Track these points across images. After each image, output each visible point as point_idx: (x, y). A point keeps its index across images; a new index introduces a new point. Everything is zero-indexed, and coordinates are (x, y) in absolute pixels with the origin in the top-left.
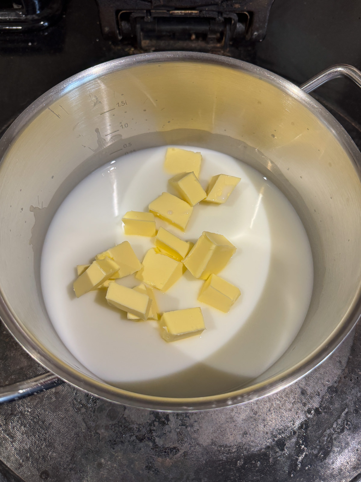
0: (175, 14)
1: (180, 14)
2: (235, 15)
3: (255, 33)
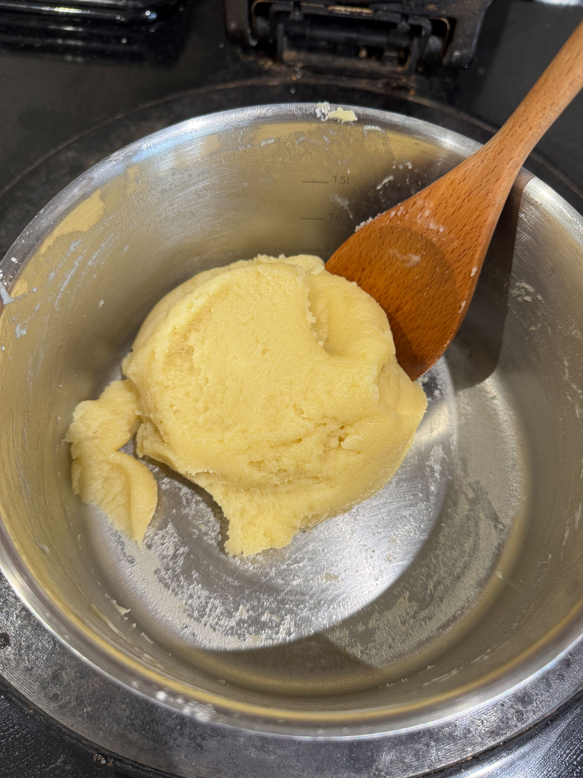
0: (337, 12)
1: (344, 12)
2: (428, 22)
3: (457, 54)
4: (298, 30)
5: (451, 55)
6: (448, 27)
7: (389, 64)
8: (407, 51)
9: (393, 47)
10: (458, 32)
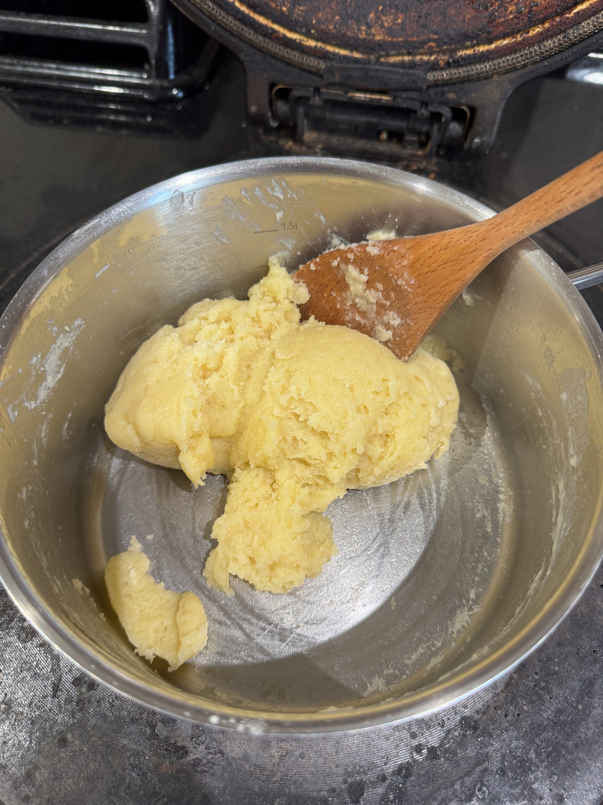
0: (356, 98)
1: (363, 99)
2: (448, 109)
3: (477, 140)
4: (318, 113)
5: (472, 142)
6: (468, 115)
7: (409, 147)
8: (428, 136)
9: (413, 131)
10: (478, 119)
